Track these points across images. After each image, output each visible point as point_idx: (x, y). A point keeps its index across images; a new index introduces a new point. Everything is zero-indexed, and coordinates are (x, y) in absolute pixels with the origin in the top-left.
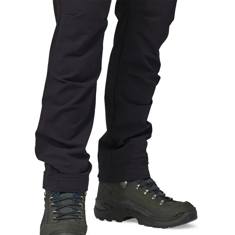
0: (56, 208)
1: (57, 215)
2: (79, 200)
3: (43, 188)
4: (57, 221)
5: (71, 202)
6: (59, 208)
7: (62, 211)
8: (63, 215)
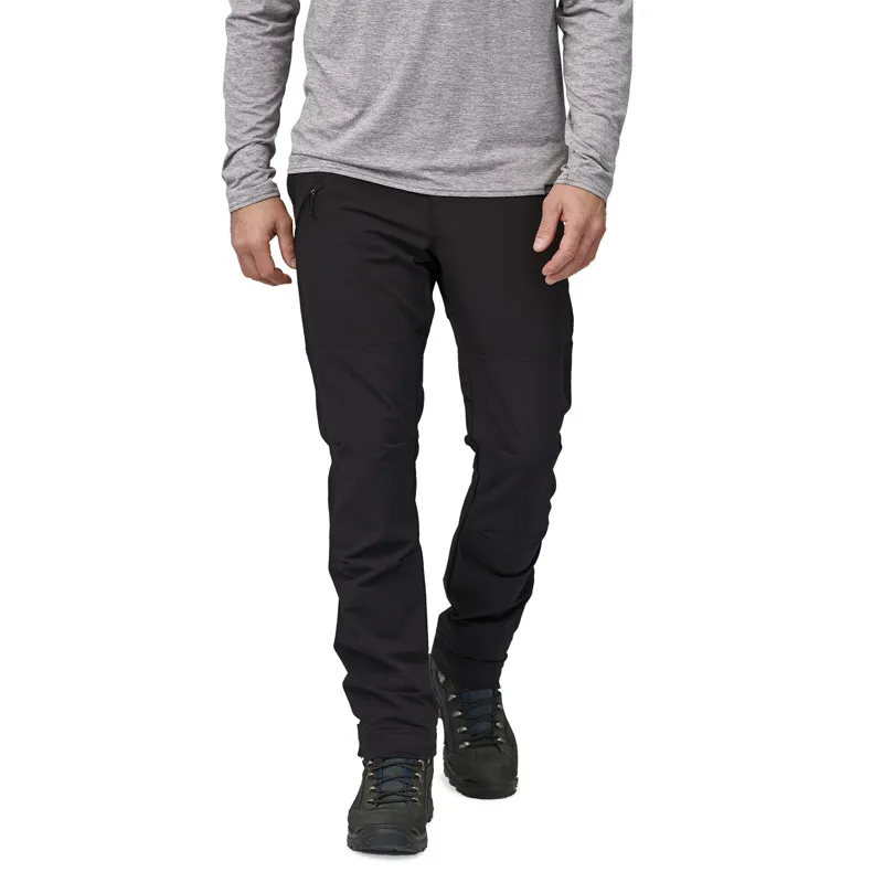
0: (375, 782)
1: (376, 795)
2: (415, 768)
3: (359, 754)
4: (374, 806)
5: (400, 771)
6: (380, 781)
7: (385, 787)
8: (385, 796)
